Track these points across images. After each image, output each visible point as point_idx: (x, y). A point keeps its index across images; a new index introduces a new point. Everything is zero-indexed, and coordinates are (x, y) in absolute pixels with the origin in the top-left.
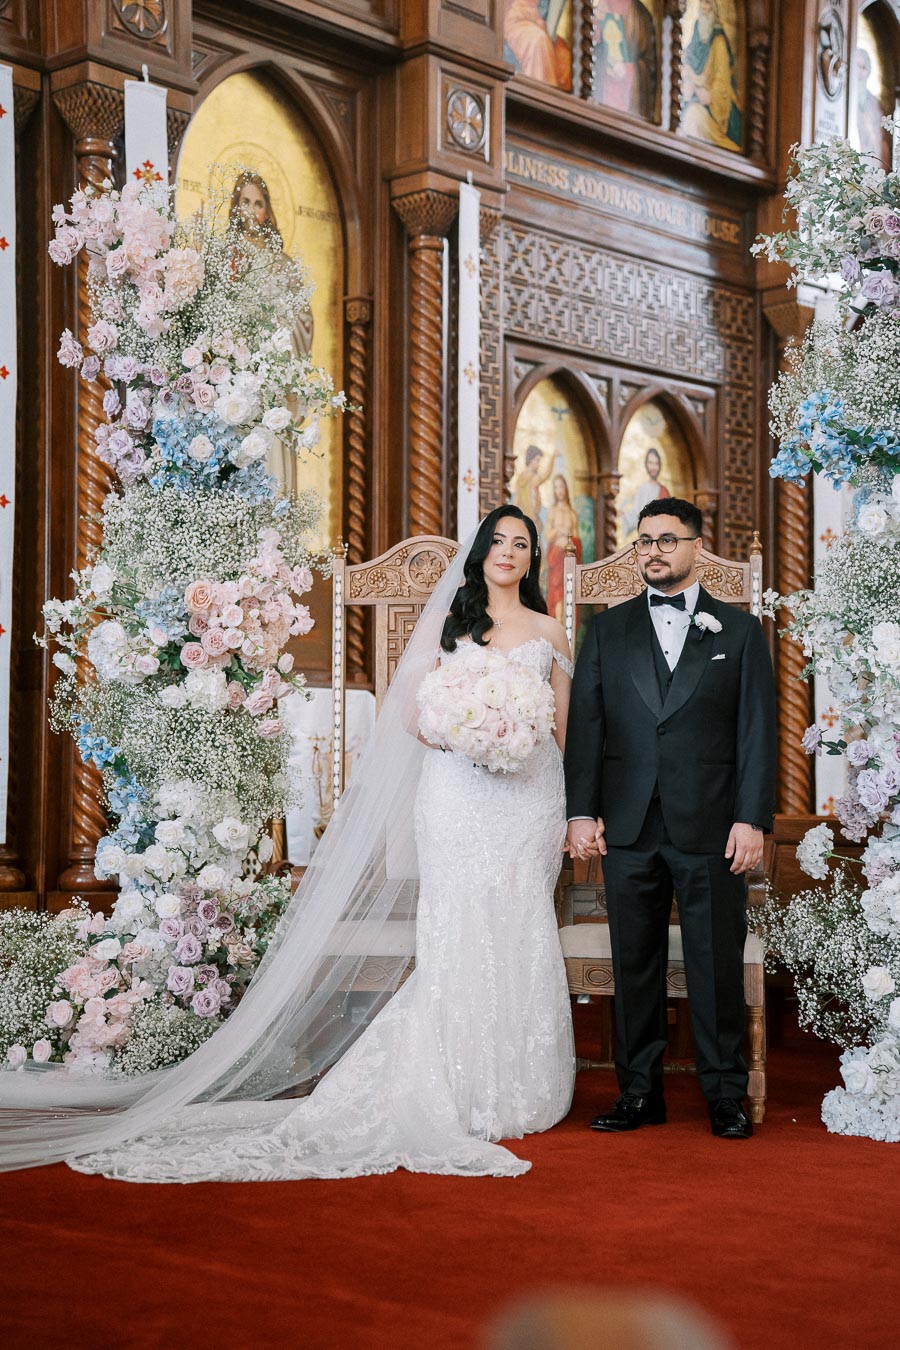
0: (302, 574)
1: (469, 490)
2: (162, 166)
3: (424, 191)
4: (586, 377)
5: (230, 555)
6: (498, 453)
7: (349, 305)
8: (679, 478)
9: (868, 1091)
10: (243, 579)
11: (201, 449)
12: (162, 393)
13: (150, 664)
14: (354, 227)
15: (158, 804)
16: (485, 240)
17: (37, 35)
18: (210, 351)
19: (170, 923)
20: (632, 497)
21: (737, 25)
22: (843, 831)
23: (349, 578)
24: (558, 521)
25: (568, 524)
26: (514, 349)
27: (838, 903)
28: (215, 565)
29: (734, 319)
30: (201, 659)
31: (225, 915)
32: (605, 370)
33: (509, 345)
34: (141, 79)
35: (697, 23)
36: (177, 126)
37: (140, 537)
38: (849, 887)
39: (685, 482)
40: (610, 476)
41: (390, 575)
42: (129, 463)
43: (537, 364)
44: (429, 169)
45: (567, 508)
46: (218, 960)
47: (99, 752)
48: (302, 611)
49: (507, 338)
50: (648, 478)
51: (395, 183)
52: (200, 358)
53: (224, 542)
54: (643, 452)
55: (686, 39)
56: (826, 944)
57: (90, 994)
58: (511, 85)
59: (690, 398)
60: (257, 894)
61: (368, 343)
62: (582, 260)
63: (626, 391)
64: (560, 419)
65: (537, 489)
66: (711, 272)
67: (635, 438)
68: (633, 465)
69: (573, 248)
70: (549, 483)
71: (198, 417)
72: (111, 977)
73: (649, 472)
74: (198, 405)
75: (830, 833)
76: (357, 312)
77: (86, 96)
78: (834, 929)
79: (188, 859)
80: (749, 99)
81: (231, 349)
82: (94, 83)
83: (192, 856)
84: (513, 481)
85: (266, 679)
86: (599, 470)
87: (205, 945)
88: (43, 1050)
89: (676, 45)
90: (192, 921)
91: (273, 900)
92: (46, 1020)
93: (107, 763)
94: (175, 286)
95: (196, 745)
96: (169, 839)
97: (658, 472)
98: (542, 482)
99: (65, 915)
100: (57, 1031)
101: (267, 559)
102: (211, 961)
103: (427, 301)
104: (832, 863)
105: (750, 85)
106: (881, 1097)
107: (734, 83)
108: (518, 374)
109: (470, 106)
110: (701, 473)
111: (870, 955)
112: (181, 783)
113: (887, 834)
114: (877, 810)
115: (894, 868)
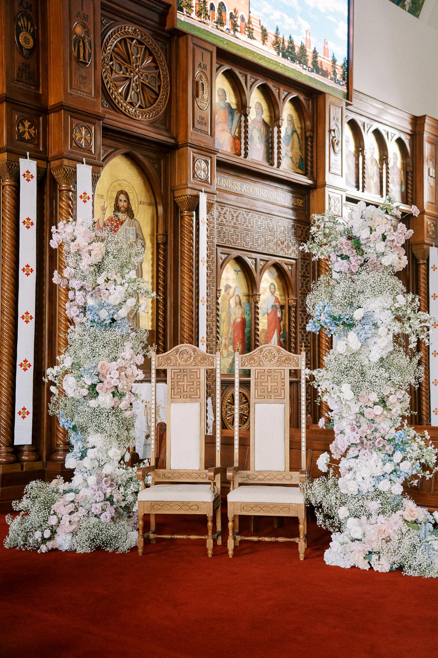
0: (140, 358)
1: (203, 305)
2: (90, 194)
3: (186, 195)
4: (247, 258)
5: (114, 351)
6: (214, 288)
7: (158, 236)
8: (282, 293)
9: (339, 551)
10: (119, 360)
11: (104, 314)
12: (90, 293)
13: (85, 392)
14: (160, 209)
15: (88, 442)
16: (208, 212)
17: (46, 149)
18: (107, 278)
19: (93, 487)
20: (265, 302)
21: (301, 129)
22: (333, 456)
23: (157, 359)
24: (237, 312)
25: (241, 313)
26: (220, 250)
27: (330, 482)
28: (109, 356)
29: (302, 234)
30: (104, 389)
31: (113, 483)
32: (254, 255)
33: (217, 248)
34: (83, 163)
35: (286, 129)
36: (95, 179)
37: (81, 344)
38: (334, 476)
39: (285, 295)
40: (256, 295)
41: (172, 358)
42: (78, 318)
43: (229, 254)
44: (188, 187)
45: (240, 307)
46: (110, 499)
47: (67, 424)
48: (140, 372)
49: (217, 245)
50: (271, 294)
51: (175, 192)
52: (104, 281)
53: (112, 346)
54: (269, 285)
55: (282, 135)
56: (326, 497)
57: (64, 513)
58: (219, 155)
59: (286, 264)
60: (124, 475)
61: (165, 250)
62: (245, 216)
63: (262, 263)
64: (238, 274)
65: (229, 301)
66: (294, 218)
67: (266, 279)
68: (265, 290)
69: (242, 211)
70: (233, 298)
71: (103, 302)
72: (71, 507)
73: (271, 292)
74: (102, 298)
75: (328, 456)
76: (161, 239)
77: (63, 170)
78: (329, 491)
79: (99, 462)
80: (306, 154)
81: (115, 277)
82: (66, 166)
83: (100, 460)
84: (220, 298)
85: (127, 396)
86: (252, 292)
87: (105, 494)
88: (47, 534)
89: (279, 137)
90: (100, 485)
91: (130, 477)
92: (48, 523)
93: (69, 428)
94: (95, 256)
95: (102, 421)
96: (92, 456)
97: (274, 292)
98: (231, 298)
99: (55, 481)
100: (52, 526)
101: (127, 352)
102: (108, 500)
103: (187, 235)
104: (329, 466)
105: (306, 149)
106: (344, 552)
107: (300, 149)
108: (221, 259)
109: (203, 165)
110: (290, 291)
111: (341, 500)
112: (96, 435)
113: (348, 456)
114: (344, 450)
115: (350, 470)
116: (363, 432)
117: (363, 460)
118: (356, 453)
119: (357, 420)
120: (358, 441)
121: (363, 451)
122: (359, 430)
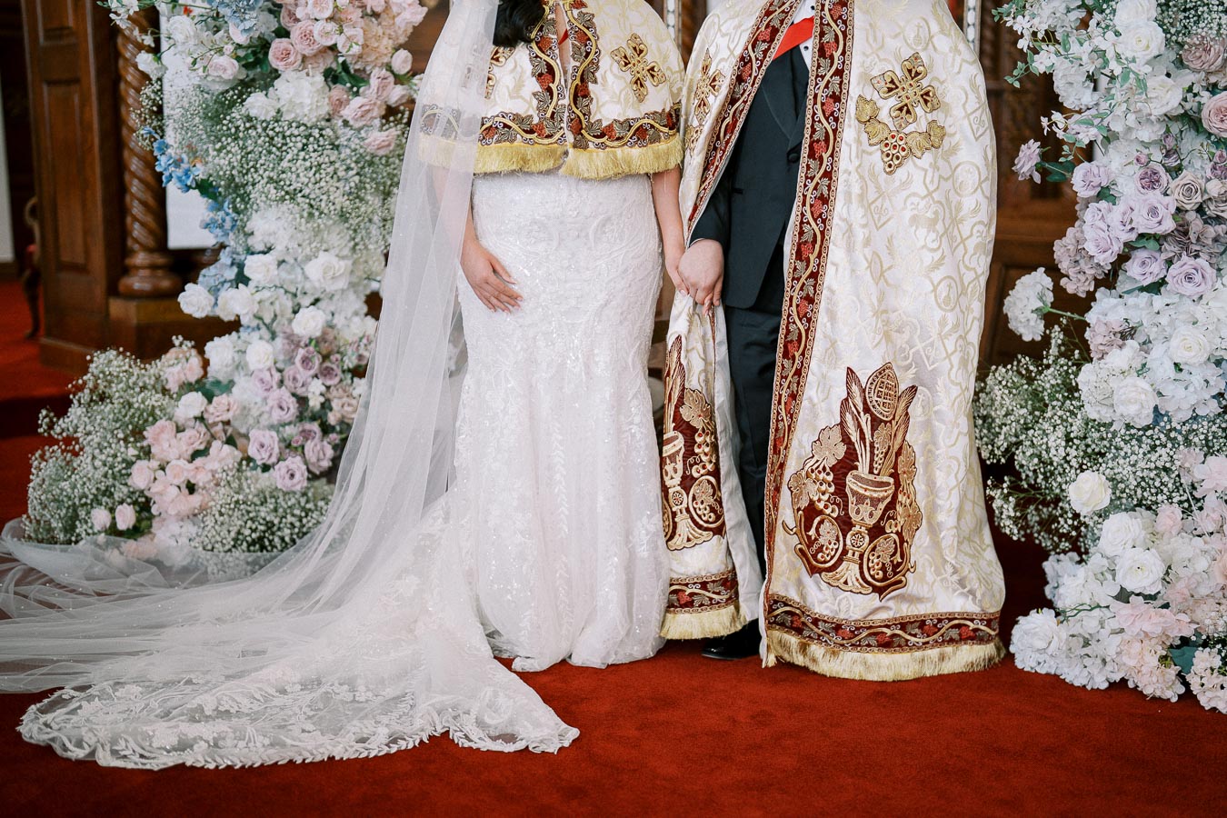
13: (228, 67)
15: (251, 234)
19: (262, 376)
31: (330, 365)
46: (322, 417)
56: (1031, 431)
57: (171, 454)
75: (1048, 282)
78: (1043, 411)
85: (374, 82)
88: (127, 516)
90: (291, 371)
92: (128, 482)
96: (259, 277)
102: (314, 418)
104: (1050, 320)
112: (274, 209)
113: (1123, 285)
114: (1106, 260)
115: (1127, 334)
116: (1189, 190)
117: (1182, 296)
118: (1156, 270)
119: (1170, 143)
120: (1169, 225)
121: (1187, 262)
122: (1173, 184)
